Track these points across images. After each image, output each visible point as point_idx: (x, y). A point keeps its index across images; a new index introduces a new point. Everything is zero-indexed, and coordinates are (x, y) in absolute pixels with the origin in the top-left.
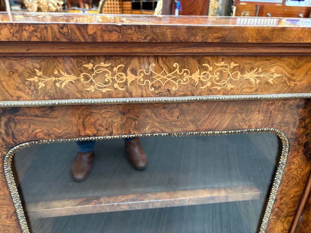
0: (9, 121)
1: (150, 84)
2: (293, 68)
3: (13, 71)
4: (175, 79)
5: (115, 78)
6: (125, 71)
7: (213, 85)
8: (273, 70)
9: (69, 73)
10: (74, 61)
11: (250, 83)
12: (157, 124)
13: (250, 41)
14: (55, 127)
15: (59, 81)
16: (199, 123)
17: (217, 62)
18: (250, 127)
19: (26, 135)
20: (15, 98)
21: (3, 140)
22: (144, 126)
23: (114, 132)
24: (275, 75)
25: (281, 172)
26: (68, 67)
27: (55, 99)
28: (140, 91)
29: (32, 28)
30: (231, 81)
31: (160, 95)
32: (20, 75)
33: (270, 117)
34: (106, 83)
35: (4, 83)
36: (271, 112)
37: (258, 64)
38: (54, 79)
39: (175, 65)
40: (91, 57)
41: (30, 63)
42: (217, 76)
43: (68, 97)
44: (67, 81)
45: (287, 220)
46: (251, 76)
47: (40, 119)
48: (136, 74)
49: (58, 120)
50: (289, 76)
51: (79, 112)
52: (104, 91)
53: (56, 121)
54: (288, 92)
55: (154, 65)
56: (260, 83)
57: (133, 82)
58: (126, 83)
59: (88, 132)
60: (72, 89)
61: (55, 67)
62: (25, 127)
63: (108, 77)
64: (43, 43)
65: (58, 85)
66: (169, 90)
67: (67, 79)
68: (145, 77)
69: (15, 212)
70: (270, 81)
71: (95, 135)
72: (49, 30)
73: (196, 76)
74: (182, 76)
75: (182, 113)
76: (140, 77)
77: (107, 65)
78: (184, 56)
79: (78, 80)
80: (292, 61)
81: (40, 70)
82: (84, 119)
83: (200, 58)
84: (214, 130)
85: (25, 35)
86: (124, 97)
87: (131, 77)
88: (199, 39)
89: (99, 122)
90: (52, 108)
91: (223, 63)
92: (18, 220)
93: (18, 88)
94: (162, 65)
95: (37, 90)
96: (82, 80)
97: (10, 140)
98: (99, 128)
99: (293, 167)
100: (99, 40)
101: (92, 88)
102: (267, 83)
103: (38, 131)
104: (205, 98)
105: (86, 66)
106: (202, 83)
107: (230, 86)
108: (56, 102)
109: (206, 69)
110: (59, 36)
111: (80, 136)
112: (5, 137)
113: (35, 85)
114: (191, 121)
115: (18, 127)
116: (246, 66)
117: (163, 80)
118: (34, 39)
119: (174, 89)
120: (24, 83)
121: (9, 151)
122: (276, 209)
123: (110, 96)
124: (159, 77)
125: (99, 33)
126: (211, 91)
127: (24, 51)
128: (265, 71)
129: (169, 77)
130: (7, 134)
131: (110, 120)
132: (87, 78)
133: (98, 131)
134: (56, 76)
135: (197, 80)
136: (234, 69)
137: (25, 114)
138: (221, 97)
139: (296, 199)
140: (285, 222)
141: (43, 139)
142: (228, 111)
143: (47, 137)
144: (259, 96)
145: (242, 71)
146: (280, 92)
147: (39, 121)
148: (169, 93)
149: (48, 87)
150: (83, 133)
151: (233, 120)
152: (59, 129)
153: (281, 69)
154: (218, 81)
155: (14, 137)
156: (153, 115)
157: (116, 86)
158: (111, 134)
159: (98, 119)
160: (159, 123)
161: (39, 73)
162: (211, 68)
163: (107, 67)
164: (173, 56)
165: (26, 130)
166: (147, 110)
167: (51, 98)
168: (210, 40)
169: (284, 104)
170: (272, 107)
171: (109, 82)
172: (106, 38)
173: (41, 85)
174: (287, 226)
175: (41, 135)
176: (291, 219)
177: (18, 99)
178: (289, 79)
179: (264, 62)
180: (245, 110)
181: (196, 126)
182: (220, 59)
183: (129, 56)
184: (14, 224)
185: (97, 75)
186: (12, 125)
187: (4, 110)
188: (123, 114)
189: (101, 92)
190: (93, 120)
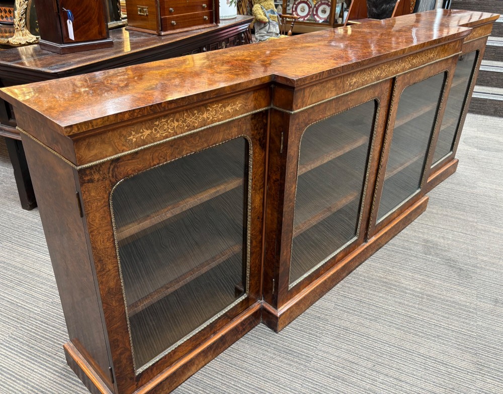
0: (114, 167)
1: (185, 125)
2: (246, 99)
3: (121, 136)
4: (196, 120)
5: (169, 126)
6: (173, 121)
7: (213, 118)
8: (237, 103)
9: (147, 130)
10: (150, 122)
11: (229, 112)
12: (188, 148)
13: (228, 93)
14: (138, 164)
15: (143, 135)
16: (208, 142)
17: (213, 105)
18: (232, 137)
19: (122, 174)
20: (121, 151)
21: (110, 181)
22: (182, 151)
23: (168, 159)
24: (239, 105)
25: (251, 160)
26: (147, 127)
27: (141, 146)
28: (180, 130)
29: (138, 111)
30: (220, 114)
31: (190, 130)
32: (124, 137)
33: (240, 128)
34: (165, 130)
35: (116, 144)
36: (240, 125)
37: (230, 102)
38: (140, 135)
39: (195, 112)
40: (158, 118)
41: (129, 129)
42: (214, 113)
43: (147, 144)
44: (147, 134)
46: (228, 108)
47: (130, 161)
48: (178, 122)
49: (140, 159)
50: (245, 104)
51: (150, 151)
52: (164, 135)
53: (138, 160)
54: (246, 113)
55: (186, 114)
56: (233, 111)
57: (177, 127)
58: (174, 128)
59: (155, 163)
60: (149, 138)
61: (141, 128)
62: (123, 169)
63: (166, 127)
64: (142, 116)
65: (142, 138)
66: (194, 126)
68: (183, 122)
70: (237, 109)
71: (158, 164)
72: (146, 110)
73: (205, 115)
74: (199, 117)
75: (200, 138)
76: (180, 123)
77: (165, 120)
78: (198, 106)
79: (152, 132)
80: (244, 96)
81: (134, 131)
82: (153, 155)
83: (205, 106)
84: (216, 144)
86: (173, 136)
87: (176, 124)
88: (207, 97)
89: (160, 155)
90: (136, 153)
91: (216, 105)
93: (123, 145)
94: (189, 114)
95: (132, 144)
96: (154, 131)
97: (113, 180)
98: (161, 158)
99: (256, 155)
100: (165, 109)
101: (158, 135)
102: (236, 110)
103: (129, 169)
104: (211, 126)
105: (155, 123)
106: (208, 118)
107: (220, 116)
108: (142, 148)
109: (209, 110)
111: (151, 167)
112: (111, 179)
113: (131, 141)
114: (204, 141)
115: (119, 170)
116: (226, 104)
117: (191, 121)
118: (139, 116)
119: (196, 125)
120: (126, 141)
121: (113, 187)
122: (254, 186)
123: (167, 137)
124: (189, 120)
125: (167, 105)
126: (212, 121)
127: (130, 122)
128: (234, 105)
129: (193, 119)
130: (113, 176)
131: (165, 152)
132: (156, 130)
133: (160, 160)
134: (141, 133)
135: (206, 117)
136: (221, 107)
137: (123, 161)
138: (217, 123)
139: (262, 175)
140: (260, 193)
141: (131, 174)
142: (221, 130)
143: (133, 173)
144: (234, 118)
145: (225, 108)
146: (242, 114)
147: (130, 163)
148: (194, 128)
149: (138, 140)
150: (152, 164)
151: (224, 135)
152: (140, 165)
153: (241, 101)
154: (215, 115)
155: (116, 178)
156: (186, 143)
157: (169, 130)
158: (166, 161)
159: (160, 153)
160: (189, 147)
161: (133, 133)
162: (211, 109)
163: (165, 122)
164: (194, 108)
165: (123, 171)
166: (183, 141)
167: (139, 147)
168: (212, 97)
169: (245, 119)
170: (240, 123)
172: (170, 106)
173: (134, 140)
174: (262, 197)
175: (130, 172)
176: (262, 190)
178: (245, 106)
179: (233, 100)
180: (229, 128)
181: (207, 144)
184: (111, 244)
185: (160, 127)
186: (116, 169)
187: (113, 161)
188: (172, 146)
189: (162, 136)
190: (157, 154)
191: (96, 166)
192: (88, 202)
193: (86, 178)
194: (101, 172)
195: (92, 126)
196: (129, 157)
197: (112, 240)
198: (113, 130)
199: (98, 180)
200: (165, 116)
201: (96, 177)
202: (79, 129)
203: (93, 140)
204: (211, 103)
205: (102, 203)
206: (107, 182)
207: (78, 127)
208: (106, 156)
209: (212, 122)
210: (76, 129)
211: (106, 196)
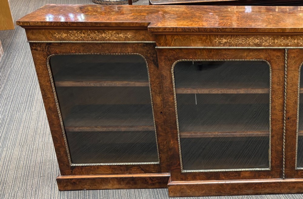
0: (48, 47)
1: (89, 37)
2: (135, 33)
3: (50, 33)
4: (97, 36)
5: (79, 35)
6: (81, 33)
8: (128, 34)
9: (65, 34)
10: (66, 30)
11: (122, 38)
12: (95, 50)
14: (62, 50)
15: (62, 36)
19: (53, 52)
21: (47, 53)
24: (130, 35)
26: (64, 32)
28: (86, 39)
29: (54, 23)
30: (115, 37)
31: (93, 40)
32: (52, 34)
33: (135, 49)
34: (76, 37)
35: (47, 36)
36: (134, 48)
37: (123, 32)
38: (61, 35)
39: (96, 32)
40: (71, 30)
41: (54, 31)
42: (110, 35)
43: (65, 40)
44: (65, 36)
45: (160, 95)
46: (121, 35)
50: (134, 35)
51: (69, 45)
52: (76, 39)
53: (62, 47)
54: (137, 41)
55: (89, 32)
56: (125, 38)
57: (84, 37)
58: (82, 37)
60: (66, 38)
61: (61, 32)
62: (53, 49)
63: (76, 35)
64: (57, 26)
65: (62, 37)
67: (64, 35)
68: (87, 35)
69: (50, 80)
71: (75, 53)
72: (58, 23)
73: (103, 35)
74: (99, 35)
75: (103, 47)
76: (86, 35)
77: (75, 32)
78: (98, 29)
79: (68, 36)
80: (134, 31)
81: (57, 32)
82: (71, 47)
83: (103, 30)
85: (52, 24)
86: (82, 41)
87: (83, 35)
88: (98, 25)
89: (76, 49)
90: (61, 43)
91: (111, 32)
92: (51, 83)
93: (51, 38)
94: (92, 32)
95: (56, 38)
97: (49, 53)
98: (76, 50)
99: (152, 70)
100: (71, 26)
101: (72, 38)
102: (128, 38)
103: (57, 50)
106: (106, 37)
107: (115, 38)
109: (106, 33)
110: (61, 24)
111: (71, 53)
112: (47, 52)
113: (56, 37)
115: (51, 49)
118: (55, 25)
119: (97, 39)
120: (53, 36)
121: (48, 57)
122: (153, 89)
123: (77, 40)
124: (92, 35)
125: (71, 24)
127: (53, 28)
128: (126, 34)
129: (95, 35)
130: (48, 51)
131: (79, 48)
132: (70, 35)
133: (76, 51)
134: (61, 34)
135: (104, 37)
136: (115, 33)
137: (53, 45)
138: (113, 42)
140: (160, 96)
141: (59, 53)
142: (118, 47)
145: (118, 34)
146: (133, 41)
147: (57, 48)
148: (96, 40)
149: (59, 37)
151: (121, 50)
152: (64, 50)
154: (111, 37)
155: (50, 52)
156: (93, 47)
157: (79, 37)
158: (80, 53)
160: (96, 50)
161: (57, 33)
164: (95, 29)
165: (54, 50)
166: (91, 45)
167: (60, 41)
168: (102, 26)
170: (134, 46)
171: (77, 36)
172: (73, 25)
173: (57, 37)
175: (58, 52)
177: (51, 40)
178: (135, 37)
179: (124, 31)
180: (124, 46)
181: (109, 51)
182: (110, 30)
183: (82, 30)
184: (49, 85)
185: (73, 34)
186: (49, 48)
187: (47, 44)
188: (83, 46)
189: (75, 39)
190: (74, 48)
191: (39, 43)
192: (35, 59)
193: (34, 48)
194: (41, 47)
195: (30, 24)
196: (57, 45)
197: (49, 82)
198: (45, 29)
199: (40, 51)
200: (75, 30)
201: (39, 49)
202: (23, 24)
203: (35, 31)
204: (107, 29)
205: (43, 62)
206: (45, 53)
207: (22, 23)
208: (42, 40)
209: (109, 40)
210: (22, 24)
211: (45, 59)
